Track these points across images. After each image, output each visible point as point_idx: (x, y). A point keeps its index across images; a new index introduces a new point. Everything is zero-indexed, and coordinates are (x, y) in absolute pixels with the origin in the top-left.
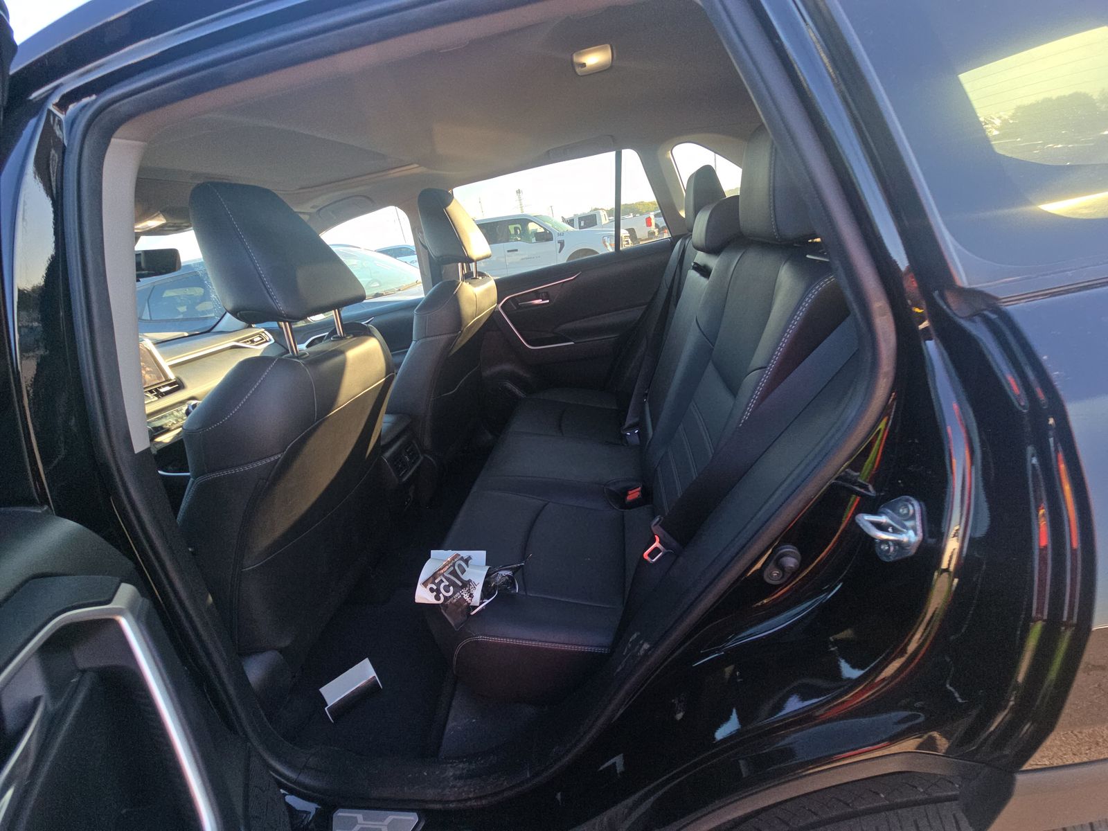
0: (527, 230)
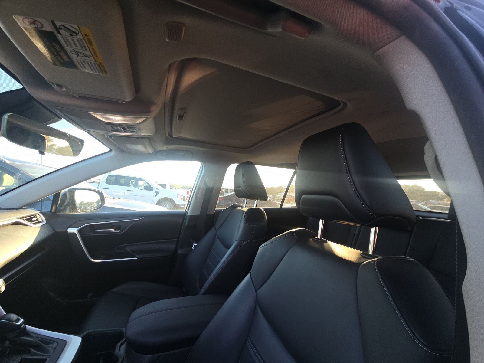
0: (138, 184)
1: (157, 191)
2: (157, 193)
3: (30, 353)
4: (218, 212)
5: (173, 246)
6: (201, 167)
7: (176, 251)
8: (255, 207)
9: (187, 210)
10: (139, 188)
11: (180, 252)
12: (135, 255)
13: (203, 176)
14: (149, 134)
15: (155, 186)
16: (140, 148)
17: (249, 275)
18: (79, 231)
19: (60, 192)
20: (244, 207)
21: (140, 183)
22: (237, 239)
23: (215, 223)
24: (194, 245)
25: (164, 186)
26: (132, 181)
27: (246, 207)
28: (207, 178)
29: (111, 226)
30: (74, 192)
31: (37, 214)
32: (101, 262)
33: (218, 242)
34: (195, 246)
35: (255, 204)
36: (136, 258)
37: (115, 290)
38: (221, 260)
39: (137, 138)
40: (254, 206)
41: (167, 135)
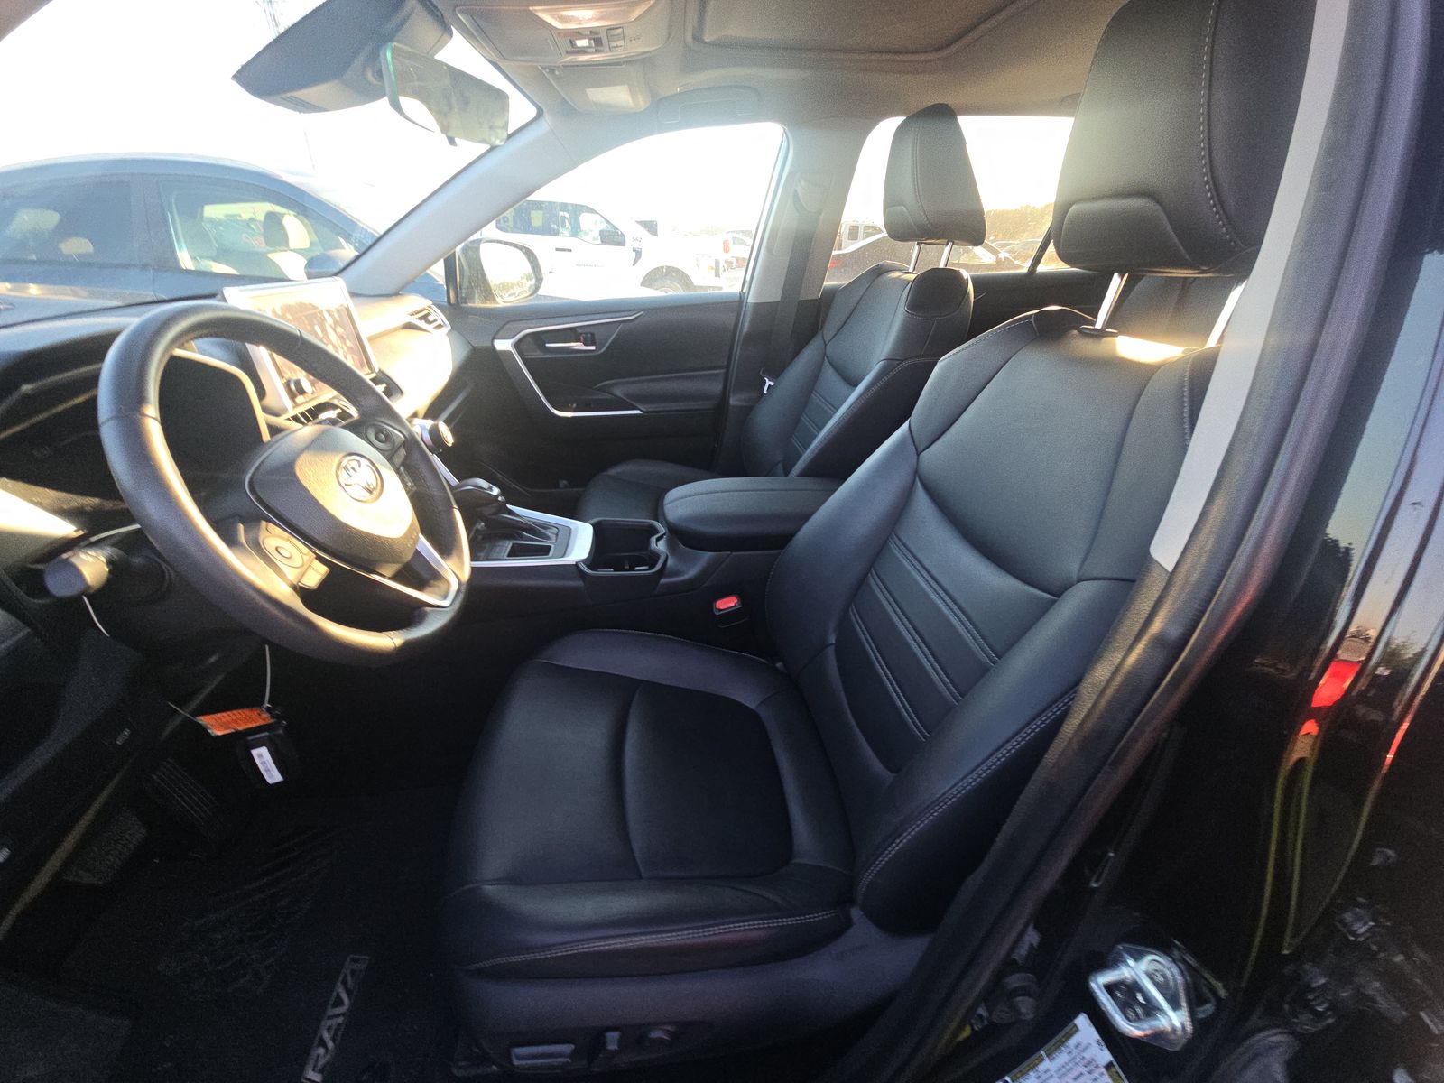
0: (579, 224)
1: (637, 245)
2: (638, 253)
3: (522, 537)
4: (831, 295)
5: (716, 387)
6: (782, 141)
7: (723, 401)
8: (942, 266)
9: (744, 291)
10: (586, 238)
11: (734, 401)
12: (637, 405)
13: (789, 174)
14: (646, 50)
15: (630, 230)
16: (618, 96)
17: (905, 426)
18: (517, 345)
19: (454, 253)
20: (910, 271)
21: (586, 220)
22: (883, 357)
23: (824, 322)
24: (769, 383)
25: (651, 227)
26: (564, 218)
27: (914, 269)
28: (803, 183)
29: (572, 334)
30: (477, 250)
31: (430, 307)
32: (573, 418)
33: (829, 373)
34: (769, 386)
35: (947, 256)
36: (638, 412)
37: (613, 472)
38: (835, 413)
39: (618, 64)
40: (939, 262)
41: (689, 38)
